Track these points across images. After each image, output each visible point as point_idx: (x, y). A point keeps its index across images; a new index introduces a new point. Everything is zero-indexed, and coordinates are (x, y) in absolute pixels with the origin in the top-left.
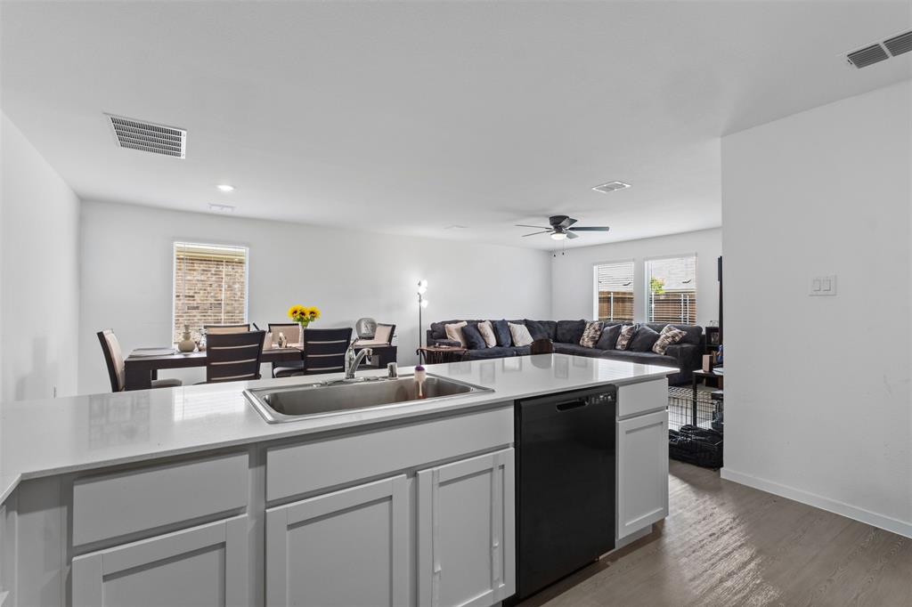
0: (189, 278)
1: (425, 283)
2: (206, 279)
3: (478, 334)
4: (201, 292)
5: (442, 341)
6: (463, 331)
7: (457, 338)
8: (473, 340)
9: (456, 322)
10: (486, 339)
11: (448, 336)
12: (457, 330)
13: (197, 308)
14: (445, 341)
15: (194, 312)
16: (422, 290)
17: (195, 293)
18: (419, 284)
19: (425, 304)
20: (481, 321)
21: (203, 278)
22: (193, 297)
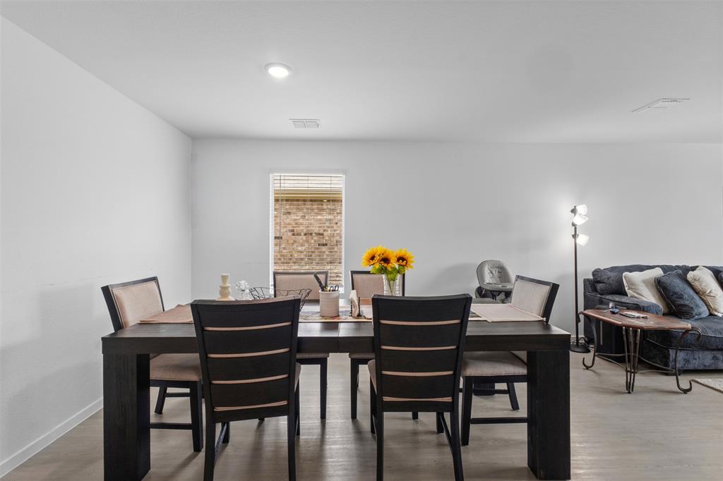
0: (319, 217)
1: (581, 209)
2: (332, 217)
3: (691, 292)
4: (329, 229)
5: (617, 298)
6: (660, 286)
7: (649, 297)
8: (682, 302)
9: (641, 268)
10: (709, 300)
11: (629, 292)
12: (645, 282)
13: (326, 245)
14: (624, 299)
15: (324, 249)
16: (579, 220)
17: (324, 230)
18: (574, 211)
19: (582, 240)
20: (694, 269)
21: (330, 217)
22: (322, 235)
